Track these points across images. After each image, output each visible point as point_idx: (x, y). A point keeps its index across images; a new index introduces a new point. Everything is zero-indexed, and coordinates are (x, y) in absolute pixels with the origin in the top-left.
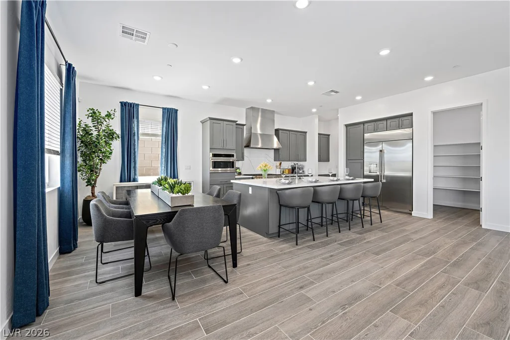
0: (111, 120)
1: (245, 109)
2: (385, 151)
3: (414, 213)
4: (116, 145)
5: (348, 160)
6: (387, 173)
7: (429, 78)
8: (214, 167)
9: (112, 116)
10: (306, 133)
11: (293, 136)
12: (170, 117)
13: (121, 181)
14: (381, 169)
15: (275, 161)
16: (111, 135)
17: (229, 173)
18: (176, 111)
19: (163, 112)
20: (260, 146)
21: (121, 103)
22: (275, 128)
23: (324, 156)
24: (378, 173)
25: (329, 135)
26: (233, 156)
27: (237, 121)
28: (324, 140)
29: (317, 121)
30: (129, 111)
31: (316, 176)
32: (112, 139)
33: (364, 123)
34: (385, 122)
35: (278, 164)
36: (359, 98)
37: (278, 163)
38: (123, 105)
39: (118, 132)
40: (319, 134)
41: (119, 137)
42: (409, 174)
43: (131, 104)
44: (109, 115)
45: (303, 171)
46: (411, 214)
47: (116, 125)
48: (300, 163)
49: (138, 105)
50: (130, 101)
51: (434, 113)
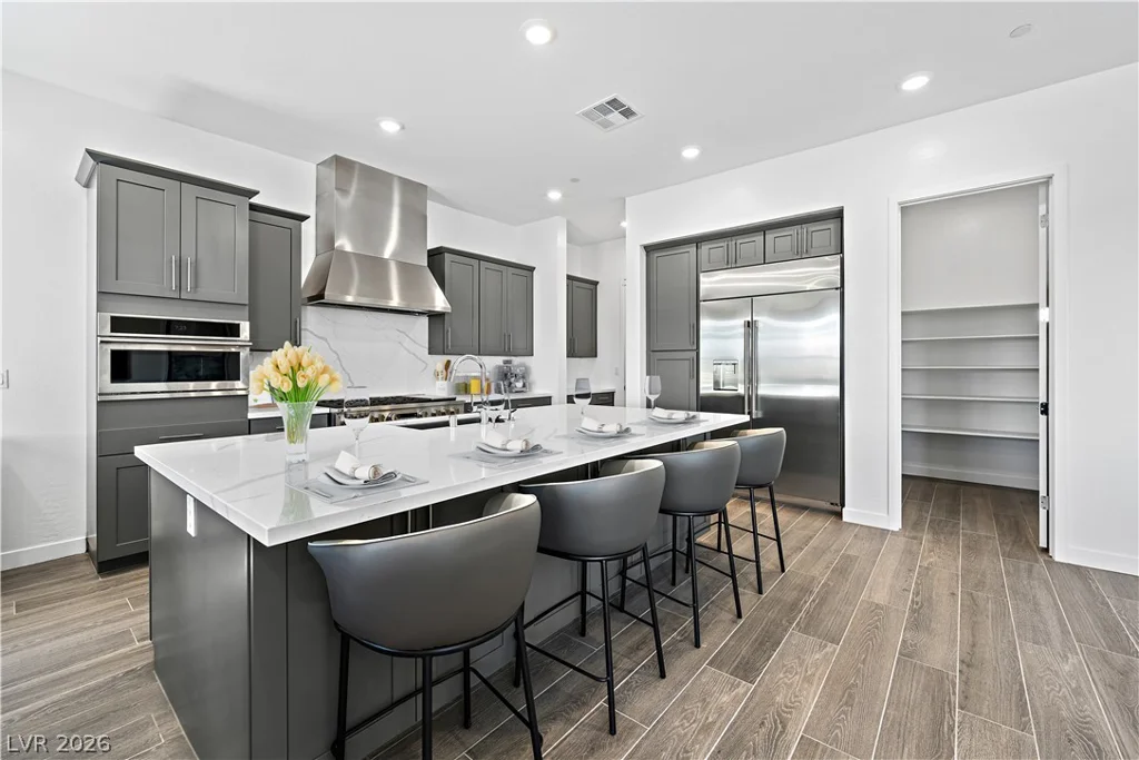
1: (315, 166)
2: (760, 325)
3: (848, 514)
5: (652, 351)
6: (765, 390)
7: (915, 83)
10: (532, 269)
11: (490, 277)
14: (751, 379)
15: (431, 352)
17: (220, 402)
20: (395, 302)
22: (431, 245)
23: (582, 342)
24: (741, 390)
25: (596, 283)
26: (233, 330)
27: (256, 193)
28: (583, 294)
29: (562, 240)
31: (560, 403)
33: (698, 241)
34: (759, 238)
35: (440, 367)
36: (691, 153)
37: (440, 361)
40: (569, 277)
42: (832, 392)
45: (524, 386)
46: (839, 515)
48: (516, 360)
51: (906, 210)
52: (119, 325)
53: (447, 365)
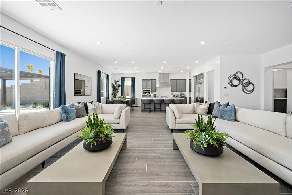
4: (120, 88)
5: (194, 91)
8: (143, 94)
10: (186, 80)
11: (178, 82)
12: (133, 79)
16: (119, 86)
18: (134, 78)
19: (131, 79)
20: (162, 86)
21: (121, 78)
22: (171, 79)
26: (150, 90)
29: (188, 75)
30: (123, 79)
32: (119, 87)
41: (121, 86)
44: (118, 81)
47: (120, 83)
48: (183, 92)
49: (125, 78)
50: (124, 77)
52: (143, 90)
53: (172, 93)
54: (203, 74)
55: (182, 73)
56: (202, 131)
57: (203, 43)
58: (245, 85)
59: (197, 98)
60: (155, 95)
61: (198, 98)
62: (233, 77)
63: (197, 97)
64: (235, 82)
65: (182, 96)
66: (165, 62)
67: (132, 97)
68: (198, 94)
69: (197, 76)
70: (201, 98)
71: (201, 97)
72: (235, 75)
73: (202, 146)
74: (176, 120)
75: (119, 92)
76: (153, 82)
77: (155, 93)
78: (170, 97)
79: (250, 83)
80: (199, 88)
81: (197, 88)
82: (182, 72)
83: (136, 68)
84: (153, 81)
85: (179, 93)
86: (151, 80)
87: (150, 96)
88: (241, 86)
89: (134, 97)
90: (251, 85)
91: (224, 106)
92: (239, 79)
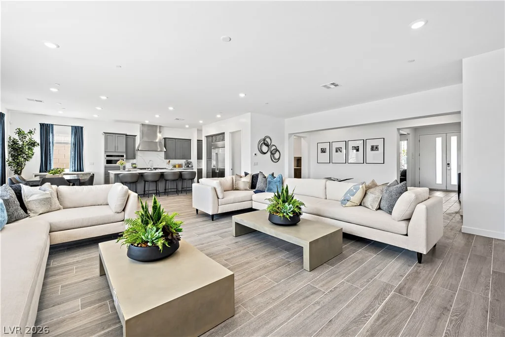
0: (32, 135)
4: (37, 150)
5: (207, 159)
8: (107, 163)
9: (33, 133)
10: (190, 140)
11: (178, 142)
12: (78, 132)
13: (40, 172)
15: (165, 159)
16: (33, 144)
18: (82, 127)
19: (72, 129)
20: (147, 149)
21: (40, 124)
26: (123, 156)
29: (196, 132)
30: (46, 129)
32: (34, 146)
38: (42, 125)
39: (39, 141)
41: (38, 144)
43: (47, 124)
44: (31, 132)
47: (37, 138)
49: (52, 125)
52: (107, 156)
53: (169, 161)
54: (224, 133)
55: (187, 128)
56: (284, 202)
57: (242, 95)
58: (273, 152)
59: (212, 169)
60: (134, 165)
61: (215, 169)
62: (262, 142)
63: (212, 167)
64: (265, 149)
65: (188, 167)
66: (171, 108)
67: (75, 171)
68: (214, 163)
69: (212, 136)
70: (220, 169)
71: (220, 167)
72: (264, 140)
73: (288, 217)
74: (219, 200)
75: (31, 160)
76: (130, 140)
77: (134, 161)
78: (165, 168)
79: (277, 150)
80: (217, 154)
81: (214, 154)
82: (187, 126)
83: (99, 108)
84: (128, 139)
85: (183, 162)
86: (126, 135)
87: (124, 168)
88: (269, 153)
89: (80, 171)
90: (277, 152)
91: (270, 176)
92: (267, 145)
